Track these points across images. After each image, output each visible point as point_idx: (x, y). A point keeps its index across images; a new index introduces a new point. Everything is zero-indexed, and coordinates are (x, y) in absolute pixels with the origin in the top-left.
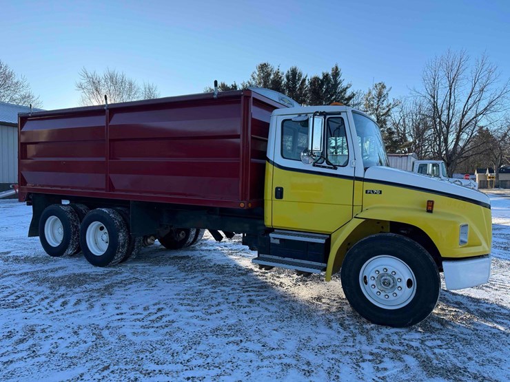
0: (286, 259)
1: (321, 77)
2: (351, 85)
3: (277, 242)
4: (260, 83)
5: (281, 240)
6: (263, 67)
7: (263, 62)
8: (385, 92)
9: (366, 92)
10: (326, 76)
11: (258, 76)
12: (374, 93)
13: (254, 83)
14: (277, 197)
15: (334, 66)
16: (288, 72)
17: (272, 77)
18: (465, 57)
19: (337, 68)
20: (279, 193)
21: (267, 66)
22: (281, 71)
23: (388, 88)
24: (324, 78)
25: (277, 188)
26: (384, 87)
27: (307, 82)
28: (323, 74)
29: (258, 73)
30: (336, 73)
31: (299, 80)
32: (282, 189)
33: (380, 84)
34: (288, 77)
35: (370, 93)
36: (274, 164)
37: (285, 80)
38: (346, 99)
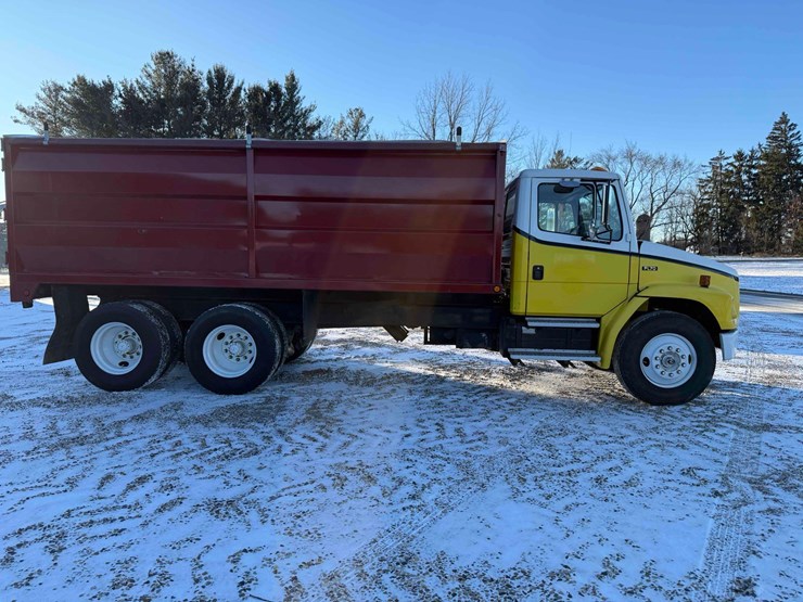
0: (544, 350)
1: (266, 88)
2: (315, 107)
3: (532, 331)
4: (160, 85)
5: (537, 328)
6: (164, 58)
7: (165, 50)
8: (364, 123)
9: (338, 120)
10: (275, 88)
11: (155, 71)
12: (349, 122)
13: (148, 84)
14: (535, 278)
15: (288, 74)
16: (210, 72)
17: (181, 77)
18: (468, 85)
19: (293, 78)
20: (538, 273)
21: (171, 57)
22: (197, 68)
23: (368, 117)
24: (271, 89)
25: (535, 267)
26: (362, 115)
27: (243, 93)
28: (270, 83)
29: (154, 67)
30: (292, 85)
31: (230, 86)
32: (542, 267)
33: (357, 110)
34: (210, 80)
35: (342, 123)
36: (530, 237)
37: (206, 84)
38: (309, 128)
